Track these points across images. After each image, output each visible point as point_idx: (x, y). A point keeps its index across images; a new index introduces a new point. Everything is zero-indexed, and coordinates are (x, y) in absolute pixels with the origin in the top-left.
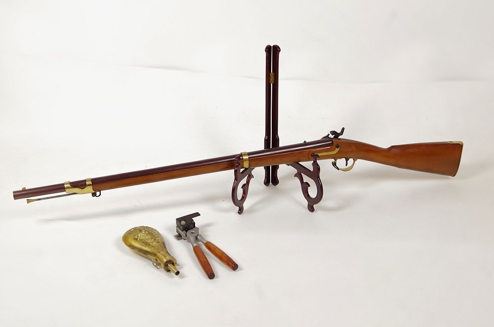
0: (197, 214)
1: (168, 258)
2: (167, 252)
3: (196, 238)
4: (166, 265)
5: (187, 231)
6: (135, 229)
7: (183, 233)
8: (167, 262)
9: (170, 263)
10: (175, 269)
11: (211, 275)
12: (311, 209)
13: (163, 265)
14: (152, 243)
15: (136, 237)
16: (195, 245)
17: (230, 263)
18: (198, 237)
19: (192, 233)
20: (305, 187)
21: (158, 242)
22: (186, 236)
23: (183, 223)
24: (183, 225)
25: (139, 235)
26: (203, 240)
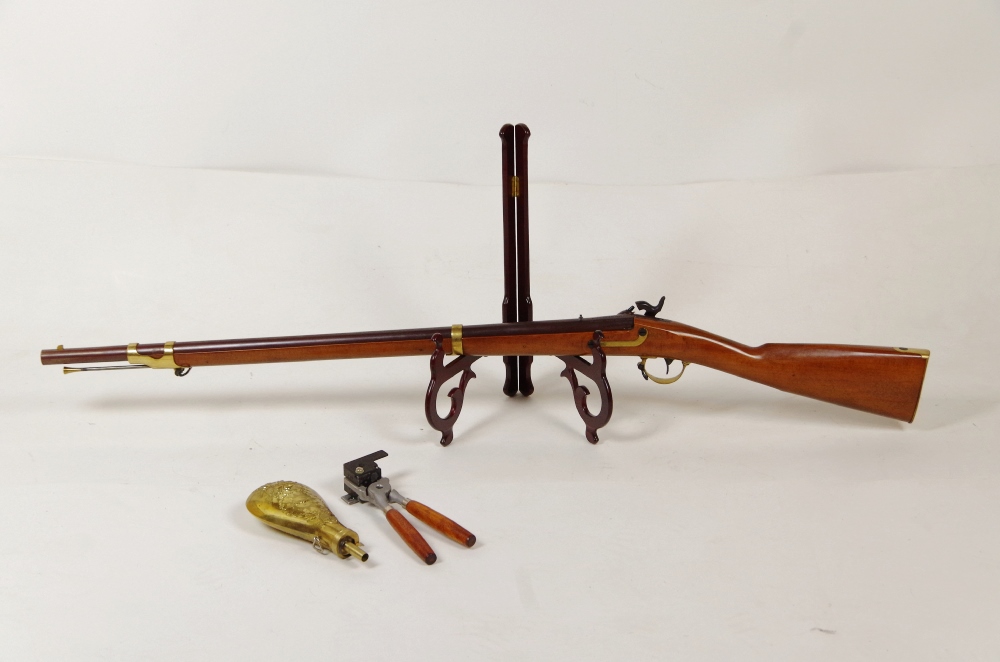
0: (382, 454)
1: (344, 533)
2: (338, 523)
3: (388, 497)
4: (341, 545)
5: (367, 485)
6: (270, 486)
7: (360, 491)
8: (341, 540)
9: (348, 541)
10: (360, 550)
11: (430, 558)
12: (592, 437)
13: (334, 547)
14: (308, 508)
15: (275, 500)
16: (388, 508)
17: (461, 535)
18: (391, 494)
19: (379, 488)
20: (581, 395)
21: (319, 507)
22: (367, 494)
23: (359, 470)
24: (360, 475)
25: (281, 497)
26: (401, 500)
